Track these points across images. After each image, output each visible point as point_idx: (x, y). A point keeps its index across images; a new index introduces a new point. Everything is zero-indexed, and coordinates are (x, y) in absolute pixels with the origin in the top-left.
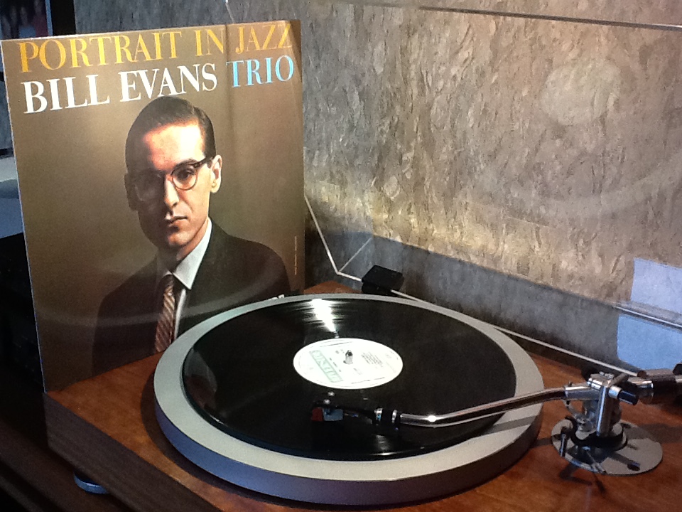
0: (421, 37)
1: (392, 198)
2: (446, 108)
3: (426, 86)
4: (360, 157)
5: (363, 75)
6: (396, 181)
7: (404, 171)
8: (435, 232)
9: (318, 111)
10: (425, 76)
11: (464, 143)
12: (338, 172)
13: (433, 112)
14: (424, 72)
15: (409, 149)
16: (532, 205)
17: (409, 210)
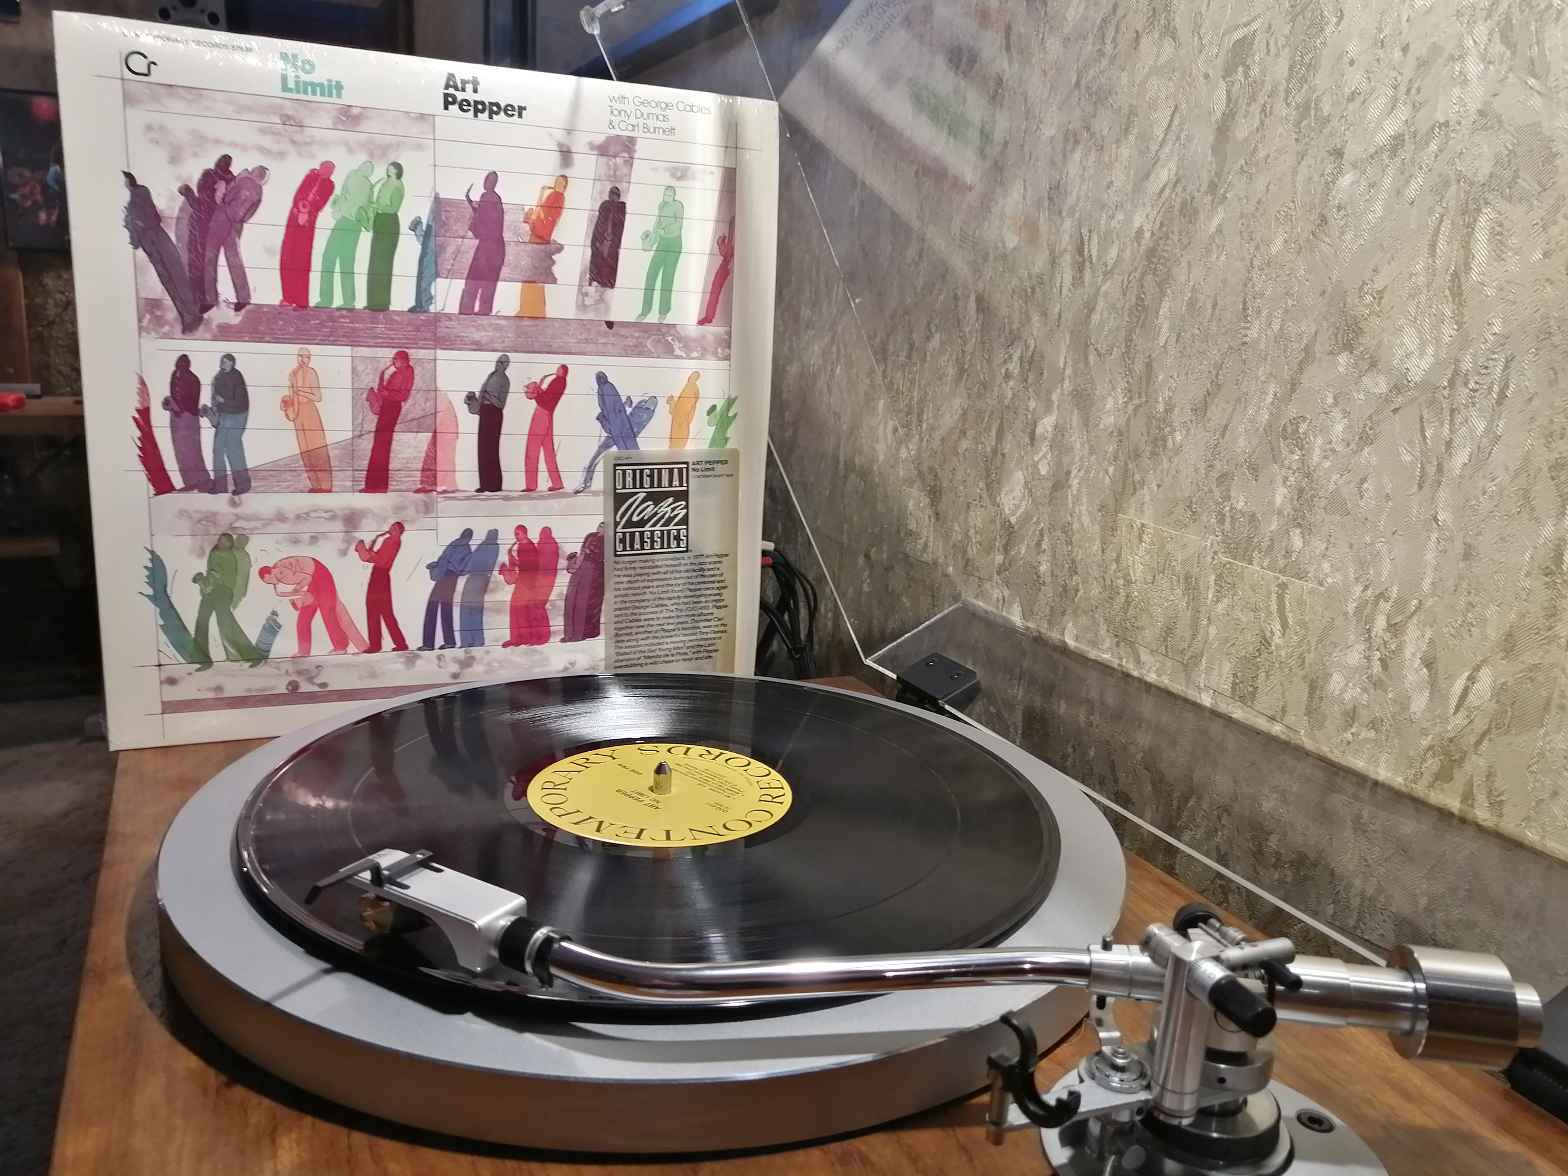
0: (1086, 155)
1: (1013, 520)
2: (1119, 305)
3: (1088, 264)
4: (970, 433)
5: (986, 258)
6: (1023, 482)
7: (1036, 458)
8: (1081, 593)
9: (912, 347)
10: (1086, 238)
11: (1148, 383)
12: (931, 469)
13: (1096, 318)
14: (1085, 231)
15: (1048, 410)
16: (1274, 526)
17: (1038, 544)
